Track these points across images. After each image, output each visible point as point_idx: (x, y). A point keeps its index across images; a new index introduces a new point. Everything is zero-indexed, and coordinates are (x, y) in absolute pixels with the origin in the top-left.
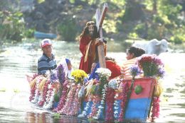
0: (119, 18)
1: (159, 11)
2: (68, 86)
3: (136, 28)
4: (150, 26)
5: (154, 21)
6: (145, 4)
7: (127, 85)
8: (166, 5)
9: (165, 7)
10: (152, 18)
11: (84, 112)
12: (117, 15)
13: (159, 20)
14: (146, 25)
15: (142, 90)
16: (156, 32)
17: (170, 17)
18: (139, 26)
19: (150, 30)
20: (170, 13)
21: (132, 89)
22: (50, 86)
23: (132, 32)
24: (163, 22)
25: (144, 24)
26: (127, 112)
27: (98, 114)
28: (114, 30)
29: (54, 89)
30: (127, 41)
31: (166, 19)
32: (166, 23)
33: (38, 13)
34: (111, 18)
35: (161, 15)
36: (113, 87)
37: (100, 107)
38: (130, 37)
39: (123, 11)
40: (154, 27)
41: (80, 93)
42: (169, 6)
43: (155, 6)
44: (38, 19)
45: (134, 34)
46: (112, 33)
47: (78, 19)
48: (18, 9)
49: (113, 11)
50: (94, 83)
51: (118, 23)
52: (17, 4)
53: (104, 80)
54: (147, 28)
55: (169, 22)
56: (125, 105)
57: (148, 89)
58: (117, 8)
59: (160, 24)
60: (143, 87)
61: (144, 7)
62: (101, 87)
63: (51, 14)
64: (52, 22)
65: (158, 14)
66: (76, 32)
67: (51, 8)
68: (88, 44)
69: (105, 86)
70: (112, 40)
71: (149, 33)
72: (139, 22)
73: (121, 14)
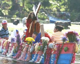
0: (9, 9)
1: (25, 7)
2: (23, 46)
3: (16, 13)
4: (21, 12)
5: (23, 11)
6: (20, 4)
7: (59, 46)
8: (28, 4)
9: (28, 5)
10: (22, 9)
11: (33, 60)
12: (9, 8)
13: (25, 10)
14: (20, 12)
15: (68, 49)
16: (24, 15)
17: (29, 9)
18: (17, 12)
19: (21, 14)
20: (29, 7)
21: (62, 49)
22: (10, 45)
23: (14, 15)
24: (26, 11)
25: (19, 12)
26: (59, 61)
27: (40, 61)
28: (7, 14)
29: (14, 47)
30: (12, 18)
31: (28, 10)
32: (28, 11)
34: (6, 9)
35: (26, 8)
36: (51, 47)
37: (42, 57)
38: (13, 17)
39: (11, 6)
40: (23, 13)
41: (31, 50)
42: (29, 4)
43: (23, 5)
45: (15, 16)
46: (6, 15)
49: (7, 7)
50: (40, 45)
51: (9, 11)
53: (45, 43)
54: (20, 13)
55: (29, 11)
57: (71, 49)
58: (9, 5)
59: (25, 12)
60: (69, 48)
61: (19, 5)
62: (44, 47)
65: (25, 8)
68: (31, 23)
69: (46, 46)
70: (6, 18)
71: (21, 15)
72: (17, 11)
73: (10, 8)
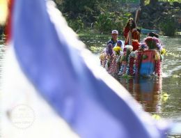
33: (144, 13)
36: (133, 56)
44: (144, 18)
47: (177, 18)
48: (127, 10)
52: (126, 6)
56: (139, 66)
63: (154, 14)
64: (156, 20)
66: (175, 28)
67: (154, 9)
